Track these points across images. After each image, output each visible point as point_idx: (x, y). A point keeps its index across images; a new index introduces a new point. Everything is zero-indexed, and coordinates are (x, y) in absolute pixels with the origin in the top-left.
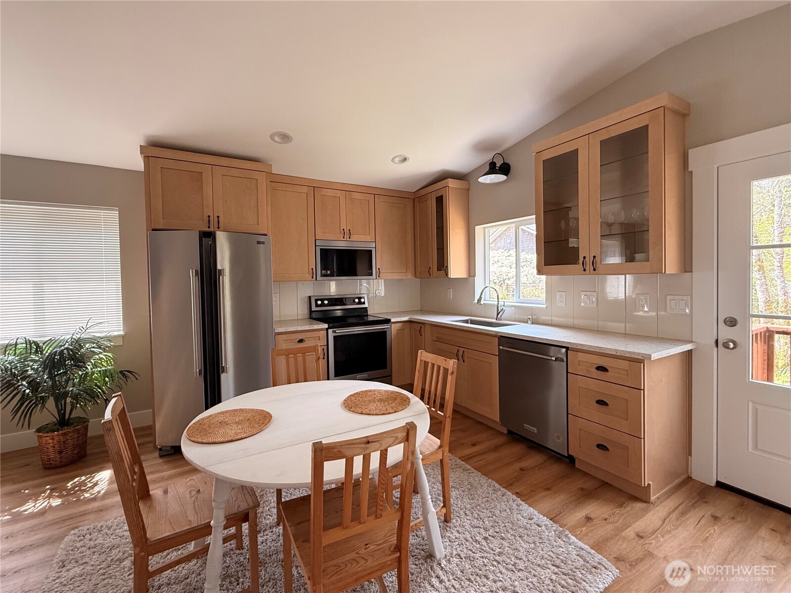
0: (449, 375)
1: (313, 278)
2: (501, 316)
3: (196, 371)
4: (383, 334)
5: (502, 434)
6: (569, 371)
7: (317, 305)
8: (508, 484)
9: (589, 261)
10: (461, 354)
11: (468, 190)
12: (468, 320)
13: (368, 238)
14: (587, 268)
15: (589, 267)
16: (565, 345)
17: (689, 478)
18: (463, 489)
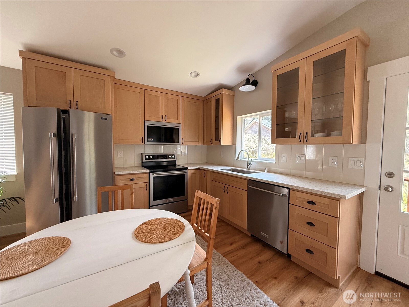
0: (213, 209)
1: (142, 142)
2: (249, 168)
3: (53, 200)
4: (183, 176)
5: (248, 236)
6: (290, 203)
7: (146, 159)
8: (251, 275)
9: (303, 135)
10: (226, 188)
11: (234, 96)
12: (231, 169)
13: (177, 121)
14: (302, 140)
15: (303, 139)
16: (288, 187)
17: (358, 268)
18: (222, 280)
